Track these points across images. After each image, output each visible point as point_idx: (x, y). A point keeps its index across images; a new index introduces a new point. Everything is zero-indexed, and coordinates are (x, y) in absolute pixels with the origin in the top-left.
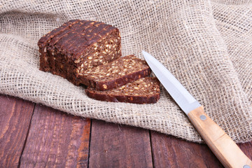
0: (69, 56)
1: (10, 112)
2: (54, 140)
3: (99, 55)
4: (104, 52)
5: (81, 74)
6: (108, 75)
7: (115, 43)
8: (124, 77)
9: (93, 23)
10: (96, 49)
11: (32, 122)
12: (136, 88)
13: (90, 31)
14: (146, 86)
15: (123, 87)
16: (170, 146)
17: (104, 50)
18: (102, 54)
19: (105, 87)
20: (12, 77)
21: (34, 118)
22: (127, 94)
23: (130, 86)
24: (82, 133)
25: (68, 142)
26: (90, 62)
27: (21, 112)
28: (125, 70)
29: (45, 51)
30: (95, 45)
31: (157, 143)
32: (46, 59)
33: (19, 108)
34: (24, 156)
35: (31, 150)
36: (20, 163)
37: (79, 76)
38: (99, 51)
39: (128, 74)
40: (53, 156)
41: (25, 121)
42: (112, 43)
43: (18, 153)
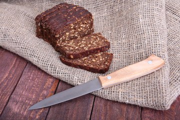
0: (53, 31)
1: (12, 64)
2: (33, 88)
3: (75, 32)
4: (79, 30)
5: (59, 45)
6: (77, 48)
7: (88, 23)
8: (87, 51)
9: (75, 7)
10: (72, 28)
11: (23, 73)
12: (94, 60)
13: (71, 14)
14: (101, 59)
15: (85, 58)
16: (105, 105)
17: (80, 28)
18: (78, 31)
19: (72, 57)
20: (15, 41)
21: (25, 70)
22: (85, 65)
23: (90, 58)
24: (51, 86)
25: (41, 91)
26: (68, 36)
27: (18, 65)
28: (90, 45)
29: (39, 25)
30: (72, 25)
31: (98, 102)
32: (40, 30)
33: (18, 62)
34: (12, 96)
35: (17, 93)
36: (8, 100)
37: (58, 46)
38: (75, 29)
39: (90, 49)
40: (30, 99)
41: (19, 72)
42: (86, 24)
43: (9, 93)
